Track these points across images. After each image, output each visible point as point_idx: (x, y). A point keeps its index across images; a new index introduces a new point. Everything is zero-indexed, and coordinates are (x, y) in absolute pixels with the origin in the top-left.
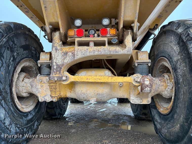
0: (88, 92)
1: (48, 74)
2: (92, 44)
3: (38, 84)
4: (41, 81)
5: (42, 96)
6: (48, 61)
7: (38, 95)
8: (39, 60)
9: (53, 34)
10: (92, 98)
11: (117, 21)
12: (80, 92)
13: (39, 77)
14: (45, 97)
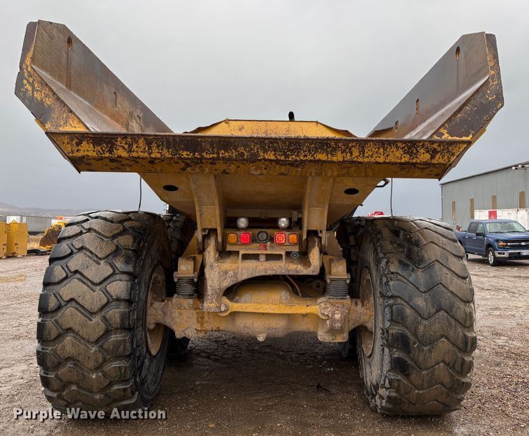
0: (256, 325)
1: (190, 295)
2: (262, 258)
3: (174, 310)
4: (179, 306)
5: (180, 329)
6: (192, 275)
7: (175, 328)
8: (177, 271)
9: (206, 241)
10: (260, 333)
11: (300, 216)
12: (242, 326)
13: (175, 299)
14: (186, 332)
